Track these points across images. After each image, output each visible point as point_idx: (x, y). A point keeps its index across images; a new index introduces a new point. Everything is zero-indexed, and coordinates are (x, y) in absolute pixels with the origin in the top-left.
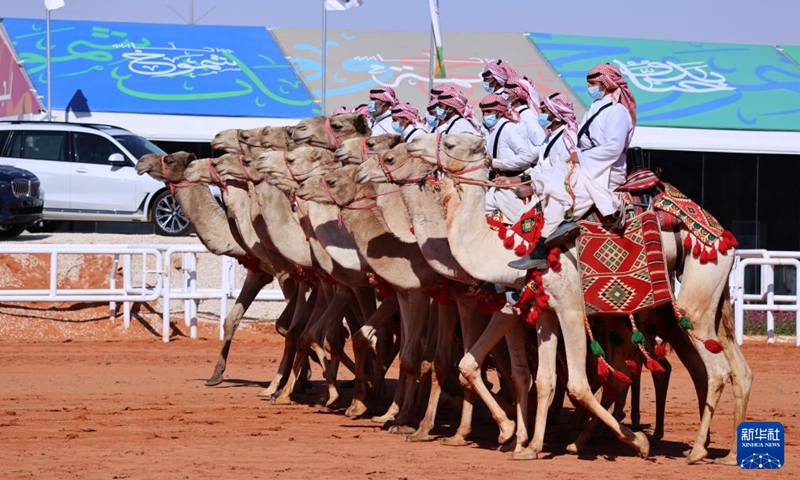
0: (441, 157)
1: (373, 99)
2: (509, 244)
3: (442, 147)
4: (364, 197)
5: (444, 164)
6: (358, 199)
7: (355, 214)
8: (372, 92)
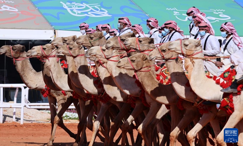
0: (183, 50)
1: (119, 22)
2: (218, 82)
3: (183, 46)
4: (147, 67)
5: (185, 53)
6: (144, 68)
7: (143, 74)
8: (119, 19)
